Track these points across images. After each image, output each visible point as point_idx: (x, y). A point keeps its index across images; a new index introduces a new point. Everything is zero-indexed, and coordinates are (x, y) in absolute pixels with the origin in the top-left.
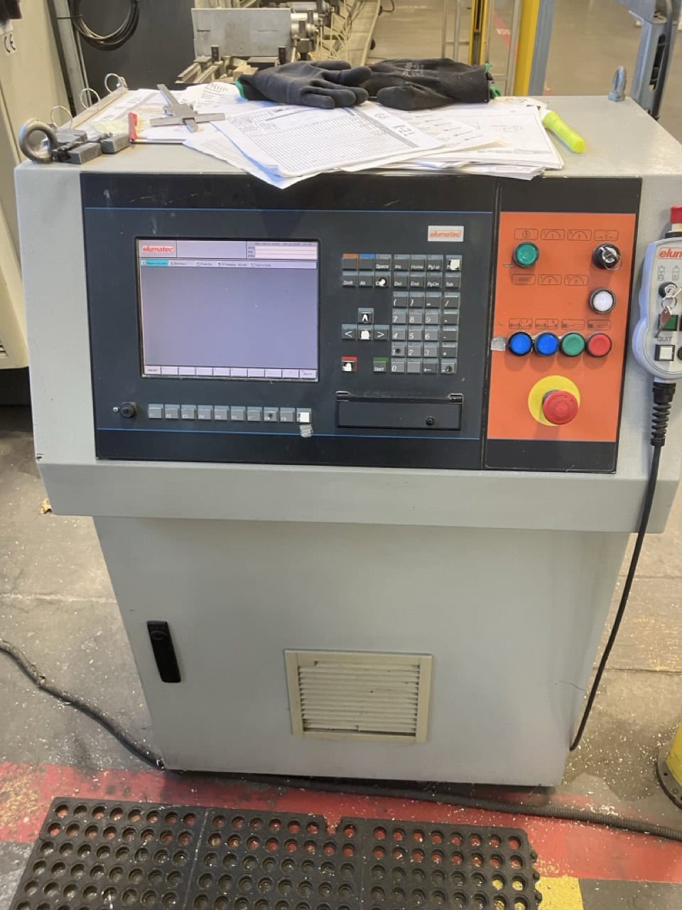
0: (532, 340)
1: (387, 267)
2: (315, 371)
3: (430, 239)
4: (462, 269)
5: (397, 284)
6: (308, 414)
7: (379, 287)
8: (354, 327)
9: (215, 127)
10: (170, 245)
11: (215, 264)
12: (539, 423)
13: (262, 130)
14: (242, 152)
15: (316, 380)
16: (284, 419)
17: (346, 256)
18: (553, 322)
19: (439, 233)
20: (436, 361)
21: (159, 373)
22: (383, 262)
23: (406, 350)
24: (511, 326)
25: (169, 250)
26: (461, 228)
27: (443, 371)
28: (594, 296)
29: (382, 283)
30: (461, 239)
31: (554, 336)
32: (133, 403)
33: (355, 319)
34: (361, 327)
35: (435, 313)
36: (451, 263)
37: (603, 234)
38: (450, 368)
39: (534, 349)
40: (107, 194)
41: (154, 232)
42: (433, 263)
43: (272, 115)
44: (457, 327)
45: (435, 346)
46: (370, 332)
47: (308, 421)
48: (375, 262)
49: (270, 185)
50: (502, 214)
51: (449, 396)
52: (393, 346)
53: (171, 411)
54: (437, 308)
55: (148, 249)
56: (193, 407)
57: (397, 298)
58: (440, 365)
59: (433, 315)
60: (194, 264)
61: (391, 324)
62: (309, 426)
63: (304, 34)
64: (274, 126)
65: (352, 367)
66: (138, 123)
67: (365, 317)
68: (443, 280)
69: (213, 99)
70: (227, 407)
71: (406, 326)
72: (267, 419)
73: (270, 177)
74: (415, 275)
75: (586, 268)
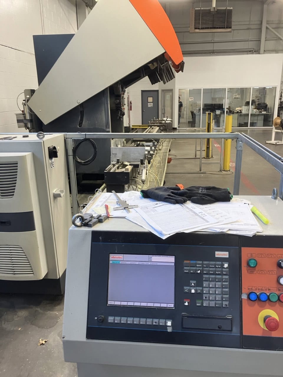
0: (257, 295)
1: (201, 266)
2: (173, 304)
3: (216, 256)
4: (229, 267)
5: (205, 272)
6: (171, 322)
7: (198, 273)
8: (188, 288)
9: (135, 210)
10: (121, 256)
11: (137, 263)
12: (263, 329)
13: (152, 212)
14: (147, 222)
15: (174, 308)
16: (161, 324)
17: (185, 262)
18: (265, 288)
19: (219, 254)
20: (221, 302)
21: (113, 304)
22: (199, 264)
23: (209, 297)
24: (249, 289)
25: (121, 258)
26: (227, 253)
27: (224, 306)
28: (280, 279)
29: (199, 272)
30: (228, 257)
31: (265, 294)
32: (103, 316)
33: (189, 285)
34: (191, 288)
35: (220, 283)
36: (225, 265)
37: (280, 255)
38: (226, 305)
39: (258, 298)
40: (101, 238)
41: (116, 251)
42: (218, 265)
43: (154, 206)
44: (228, 289)
45: (220, 296)
46: (195, 290)
47: (171, 325)
48: (196, 264)
49: (159, 237)
50: (242, 248)
51: (227, 316)
52: (204, 296)
53: (117, 320)
54: (220, 281)
55: (113, 257)
56: (125, 318)
57: (205, 277)
58: (222, 304)
59: (218, 284)
60: (129, 263)
61: (203, 287)
62: (171, 327)
63: (149, 154)
64: (156, 210)
65: (188, 303)
66: (109, 208)
67: (193, 284)
68: (222, 271)
69: (132, 197)
70: (139, 319)
71: (208, 288)
72: (154, 324)
73: (159, 234)
74: (211, 269)
75: (275, 268)
